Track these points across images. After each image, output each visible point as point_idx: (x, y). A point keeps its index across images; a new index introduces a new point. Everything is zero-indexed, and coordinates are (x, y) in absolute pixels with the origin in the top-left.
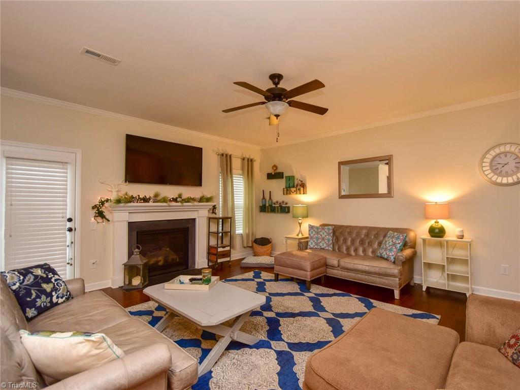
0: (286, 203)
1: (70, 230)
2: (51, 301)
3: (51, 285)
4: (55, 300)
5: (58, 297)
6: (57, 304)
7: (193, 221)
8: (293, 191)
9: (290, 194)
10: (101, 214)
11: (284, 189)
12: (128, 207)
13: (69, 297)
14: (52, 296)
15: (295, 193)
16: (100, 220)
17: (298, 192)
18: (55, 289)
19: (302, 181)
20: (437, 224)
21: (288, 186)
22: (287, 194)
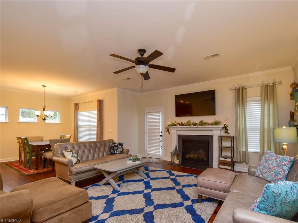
1: (161, 136)
2: (114, 152)
3: (116, 148)
4: (116, 152)
5: (117, 152)
6: (116, 154)
7: (211, 137)
10: (168, 131)
12: (174, 128)
13: (122, 152)
14: (115, 151)
16: (167, 133)
18: (117, 149)
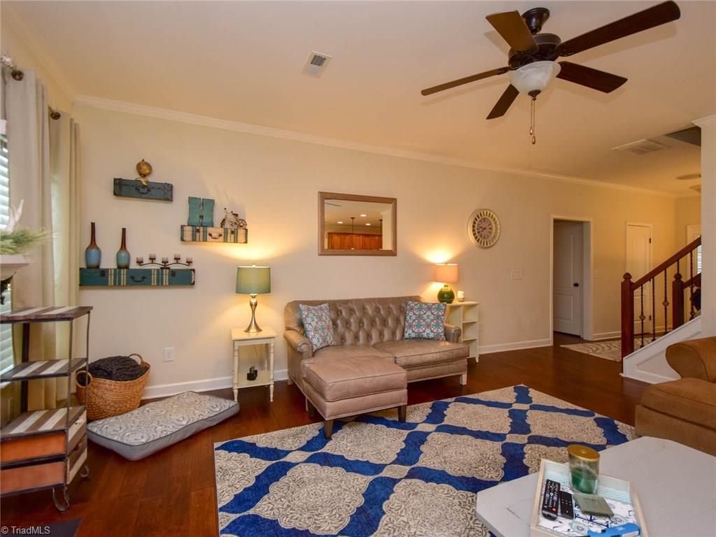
0: (189, 262)
8: (215, 235)
9: (205, 240)
11: (182, 227)
15: (222, 238)
17: (232, 237)
19: (236, 215)
20: (446, 288)
21: (196, 220)
22: (194, 239)
